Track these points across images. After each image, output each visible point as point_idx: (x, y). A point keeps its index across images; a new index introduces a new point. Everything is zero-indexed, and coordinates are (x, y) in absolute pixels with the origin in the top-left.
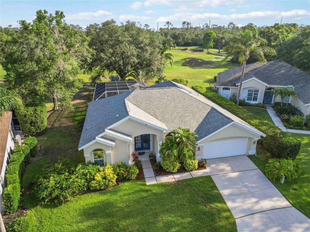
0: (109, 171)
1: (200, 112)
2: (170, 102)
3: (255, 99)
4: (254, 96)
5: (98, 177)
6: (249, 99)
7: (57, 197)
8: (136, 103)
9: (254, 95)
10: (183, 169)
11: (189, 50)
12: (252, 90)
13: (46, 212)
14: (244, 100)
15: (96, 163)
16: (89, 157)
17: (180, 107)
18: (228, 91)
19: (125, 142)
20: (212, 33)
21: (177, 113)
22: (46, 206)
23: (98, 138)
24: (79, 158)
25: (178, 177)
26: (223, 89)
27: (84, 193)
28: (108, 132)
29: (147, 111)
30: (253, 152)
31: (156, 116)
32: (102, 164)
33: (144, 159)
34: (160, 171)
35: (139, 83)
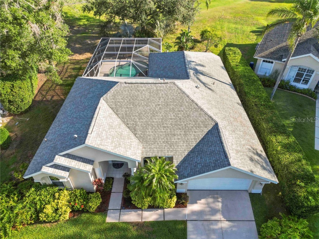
1: (196, 130)
2: (160, 108)
3: (306, 82)
4: (304, 78)
6: (297, 80)
8: (114, 106)
9: (305, 76)
12: (305, 69)
14: (289, 81)
17: (171, 119)
18: (270, 64)
21: (164, 127)
23: (45, 169)
26: (264, 61)
29: (125, 120)
31: (135, 130)
33: (118, 176)
35: (151, 43)
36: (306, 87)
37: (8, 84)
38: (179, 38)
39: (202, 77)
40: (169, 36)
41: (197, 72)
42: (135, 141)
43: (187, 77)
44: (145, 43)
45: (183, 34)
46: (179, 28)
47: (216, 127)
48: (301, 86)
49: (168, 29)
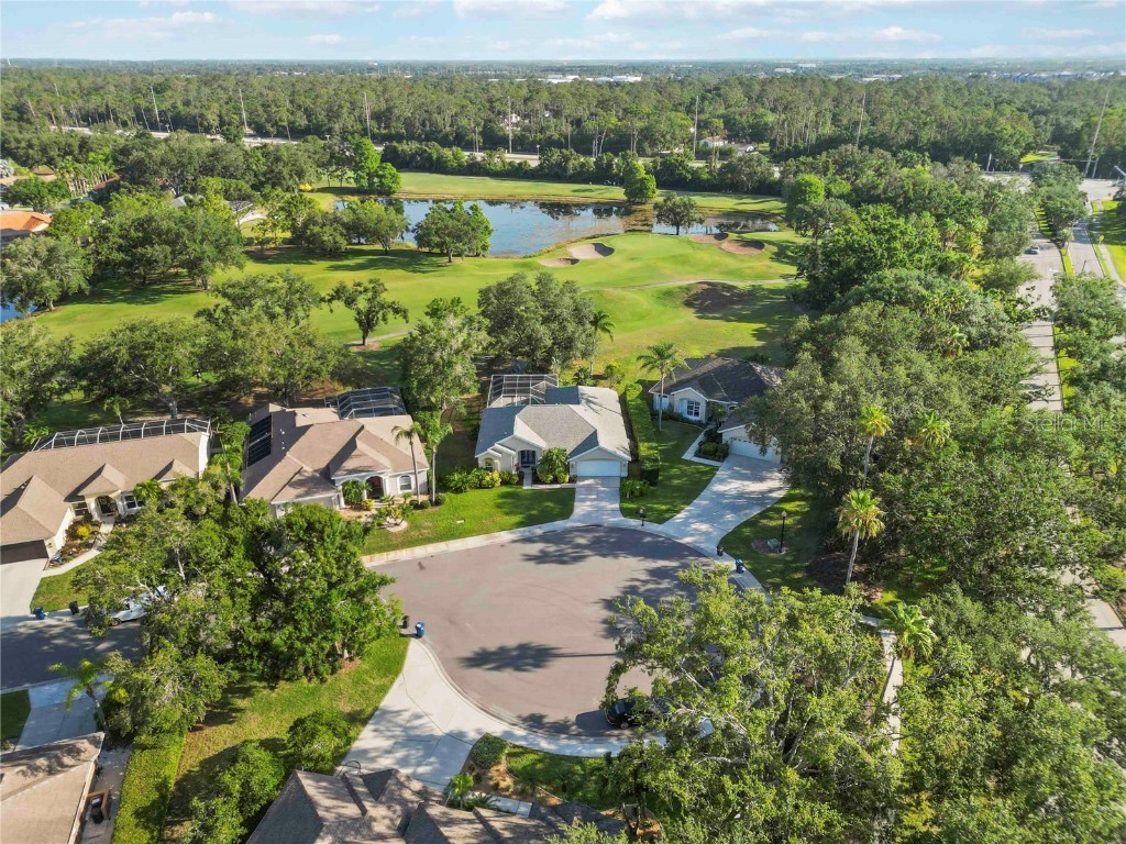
0: (496, 475)
2: (558, 421)
3: (697, 414)
4: (694, 410)
5: (488, 478)
6: (688, 413)
7: (460, 488)
8: (523, 420)
9: (695, 408)
10: (555, 481)
11: (731, 241)
12: (693, 402)
13: (453, 495)
14: (682, 414)
15: (487, 469)
16: (481, 463)
17: (565, 427)
19: (510, 455)
20: (810, 185)
21: (560, 432)
22: (453, 492)
23: (489, 450)
24: (474, 464)
25: (548, 487)
27: (477, 488)
28: (497, 445)
29: (534, 429)
30: (625, 474)
31: (541, 435)
32: (491, 470)
33: (528, 471)
34: (536, 481)
35: (547, 380)
36: (697, 418)
37: (428, 413)
38: (577, 374)
39: (592, 405)
40: (566, 372)
41: (588, 401)
42: (541, 440)
43: (578, 403)
44: (542, 379)
45: (581, 370)
46: (578, 363)
47: (595, 433)
48: (693, 418)
49: (565, 365)
